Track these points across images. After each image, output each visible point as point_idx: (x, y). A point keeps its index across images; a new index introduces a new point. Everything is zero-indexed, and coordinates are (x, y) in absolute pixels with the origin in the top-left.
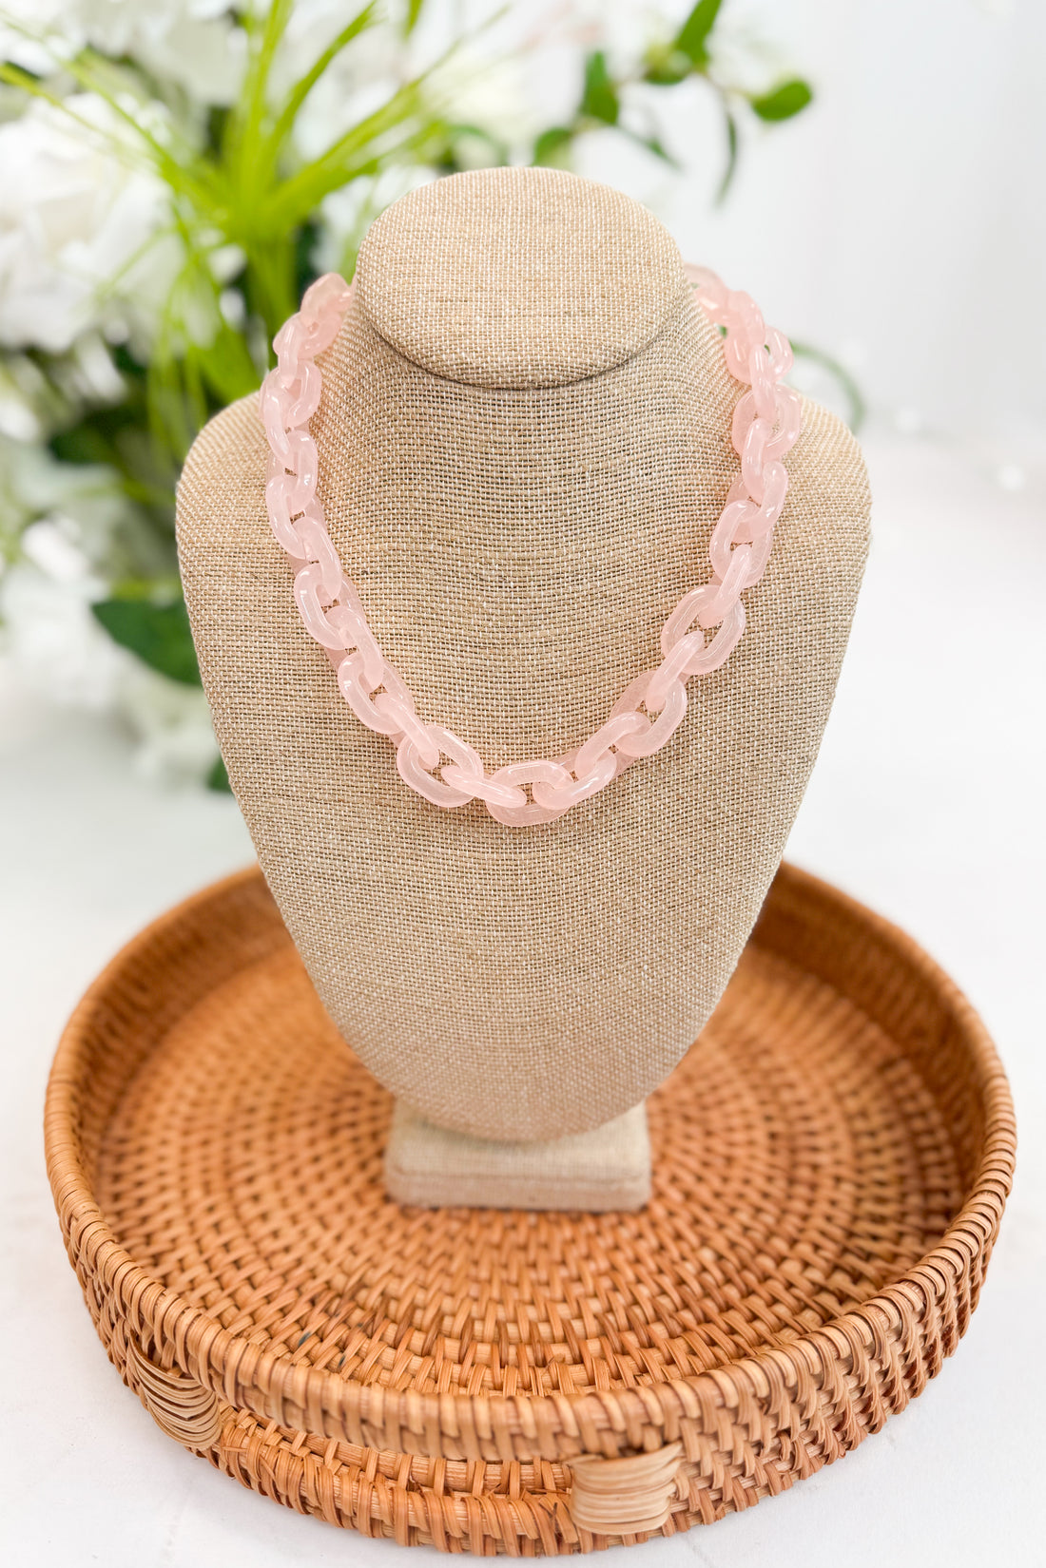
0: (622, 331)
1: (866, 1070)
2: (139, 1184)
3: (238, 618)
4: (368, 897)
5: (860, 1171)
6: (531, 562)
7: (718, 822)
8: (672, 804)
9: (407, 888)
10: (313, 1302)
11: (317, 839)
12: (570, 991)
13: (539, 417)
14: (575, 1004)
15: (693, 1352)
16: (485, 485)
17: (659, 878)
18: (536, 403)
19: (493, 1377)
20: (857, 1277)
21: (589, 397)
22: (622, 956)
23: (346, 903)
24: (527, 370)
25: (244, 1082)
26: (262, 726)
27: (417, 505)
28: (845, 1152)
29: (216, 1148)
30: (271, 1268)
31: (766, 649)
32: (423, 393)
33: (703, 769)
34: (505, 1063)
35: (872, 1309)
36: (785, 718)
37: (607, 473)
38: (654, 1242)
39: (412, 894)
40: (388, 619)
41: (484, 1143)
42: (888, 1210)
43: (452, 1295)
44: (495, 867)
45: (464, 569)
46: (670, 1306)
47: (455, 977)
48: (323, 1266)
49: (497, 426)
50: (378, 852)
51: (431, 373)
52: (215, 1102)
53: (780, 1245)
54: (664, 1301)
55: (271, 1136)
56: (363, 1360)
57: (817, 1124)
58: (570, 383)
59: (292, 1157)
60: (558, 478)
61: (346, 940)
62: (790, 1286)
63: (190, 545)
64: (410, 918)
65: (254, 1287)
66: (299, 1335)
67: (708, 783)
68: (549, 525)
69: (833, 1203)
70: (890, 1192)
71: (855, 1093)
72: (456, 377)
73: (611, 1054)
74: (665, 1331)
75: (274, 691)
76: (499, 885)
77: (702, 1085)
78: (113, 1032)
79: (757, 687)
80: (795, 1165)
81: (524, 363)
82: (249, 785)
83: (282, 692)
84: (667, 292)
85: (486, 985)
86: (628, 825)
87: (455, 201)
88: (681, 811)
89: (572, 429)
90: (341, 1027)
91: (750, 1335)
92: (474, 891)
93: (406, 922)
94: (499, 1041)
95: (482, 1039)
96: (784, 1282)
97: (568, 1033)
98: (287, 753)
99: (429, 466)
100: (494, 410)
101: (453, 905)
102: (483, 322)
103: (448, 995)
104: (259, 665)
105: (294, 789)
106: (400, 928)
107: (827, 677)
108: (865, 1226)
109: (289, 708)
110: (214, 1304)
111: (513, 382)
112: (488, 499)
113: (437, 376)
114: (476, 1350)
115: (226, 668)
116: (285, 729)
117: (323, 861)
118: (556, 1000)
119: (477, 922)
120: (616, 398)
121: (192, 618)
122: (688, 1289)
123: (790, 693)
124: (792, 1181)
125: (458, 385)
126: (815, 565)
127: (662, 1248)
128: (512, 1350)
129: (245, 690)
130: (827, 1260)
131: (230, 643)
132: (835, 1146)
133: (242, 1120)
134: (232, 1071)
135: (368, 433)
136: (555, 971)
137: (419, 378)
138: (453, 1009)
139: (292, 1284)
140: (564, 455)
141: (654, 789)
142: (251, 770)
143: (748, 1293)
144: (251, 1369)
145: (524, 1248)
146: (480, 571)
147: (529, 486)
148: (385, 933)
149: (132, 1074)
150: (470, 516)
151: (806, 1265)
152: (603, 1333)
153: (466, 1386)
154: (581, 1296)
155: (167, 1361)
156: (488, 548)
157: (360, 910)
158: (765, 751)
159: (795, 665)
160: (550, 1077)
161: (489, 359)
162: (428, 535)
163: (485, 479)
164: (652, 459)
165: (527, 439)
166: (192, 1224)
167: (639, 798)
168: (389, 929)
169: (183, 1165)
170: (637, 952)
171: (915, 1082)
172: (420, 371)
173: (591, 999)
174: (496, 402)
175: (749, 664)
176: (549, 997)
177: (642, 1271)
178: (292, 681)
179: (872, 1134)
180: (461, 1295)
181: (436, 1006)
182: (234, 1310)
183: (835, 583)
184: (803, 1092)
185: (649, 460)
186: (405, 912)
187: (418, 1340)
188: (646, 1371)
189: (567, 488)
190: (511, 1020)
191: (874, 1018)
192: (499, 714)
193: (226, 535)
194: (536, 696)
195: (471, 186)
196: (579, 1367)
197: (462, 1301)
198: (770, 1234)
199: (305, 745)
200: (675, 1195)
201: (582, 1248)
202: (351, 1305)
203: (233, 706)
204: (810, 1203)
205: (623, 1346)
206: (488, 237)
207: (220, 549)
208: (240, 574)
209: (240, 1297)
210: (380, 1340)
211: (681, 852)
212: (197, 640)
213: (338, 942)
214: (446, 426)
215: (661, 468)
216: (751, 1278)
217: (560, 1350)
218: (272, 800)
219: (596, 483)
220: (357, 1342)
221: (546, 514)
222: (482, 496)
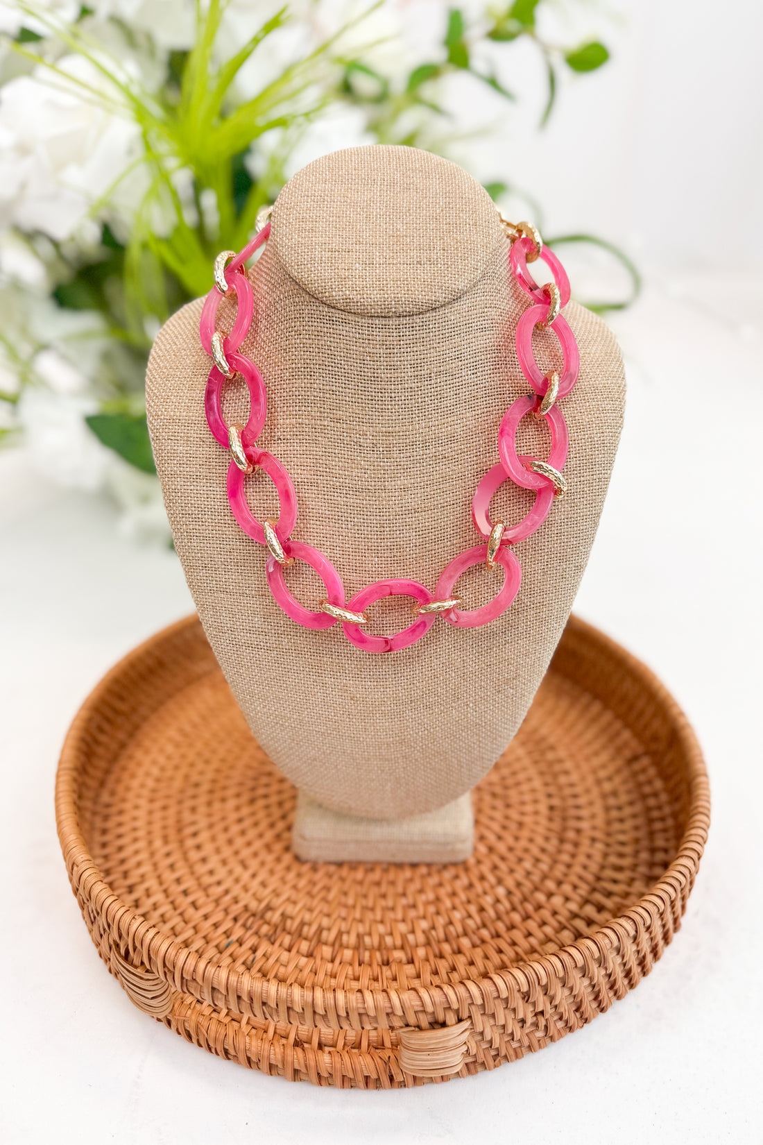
0: (457, 276)
2: (119, 836)
3: (191, 470)
6: (394, 434)
7: (520, 609)
9: (309, 654)
10: (235, 920)
11: (247, 621)
12: (419, 722)
13: (400, 336)
14: (423, 729)
16: (363, 381)
17: (480, 647)
18: (397, 327)
21: (434, 322)
22: (455, 698)
23: (267, 664)
24: (391, 304)
25: (192, 765)
26: (208, 545)
27: (316, 394)
29: (172, 812)
30: (208, 896)
32: (319, 317)
34: (376, 768)
36: (566, 540)
37: (446, 373)
39: (312, 657)
40: (295, 471)
41: (360, 820)
45: (348, 439)
47: (342, 712)
48: (242, 894)
49: (371, 342)
50: (289, 630)
51: (325, 304)
52: (171, 779)
55: (209, 804)
56: (268, 960)
58: (421, 313)
59: (223, 819)
60: (413, 378)
61: (267, 688)
63: (156, 418)
65: (196, 908)
66: (225, 942)
72: (342, 308)
73: (448, 762)
75: (217, 521)
78: (101, 730)
81: (389, 299)
82: (199, 583)
83: (222, 521)
84: (488, 245)
85: (363, 717)
89: (423, 344)
90: (264, 745)
97: (418, 748)
98: (226, 563)
99: (324, 367)
100: (369, 331)
101: (341, 665)
102: (361, 268)
103: (335, 724)
105: (231, 587)
107: (594, 512)
111: (381, 312)
112: (365, 391)
113: (329, 306)
114: (343, 953)
116: (225, 546)
119: (357, 676)
120: (452, 322)
123: (569, 523)
125: (343, 313)
129: (197, 519)
131: (186, 487)
133: (190, 792)
134: (183, 756)
135: (281, 342)
137: (316, 306)
138: (340, 733)
139: (221, 907)
140: (417, 362)
141: (477, 587)
142: (201, 574)
144: (192, 968)
146: (358, 439)
147: (393, 383)
149: (115, 758)
155: (137, 962)
156: (364, 424)
157: (277, 668)
158: (552, 562)
160: (407, 777)
161: (365, 296)
162: (323, 415)
163: (363, 378)
164: (477, 363)
165: (392, 351)
166: (155, 865)
167: (467, 593)
168: (296, 681)
169: (150, 823)
170: (465, 694)
172: (318, 302)
174: (370, 325)
176: (405, 725)
181: (329, 731)
183: (600, 449)
185: (475, 364)
186: (307, 669)
187: (305, 946)
189: (419, 384)
192: (372, 537)
193: (182, 411)
194: (398, 524)
197: (353, 923)
199: (239, 557)
207: (177, 421)
208: (192, 439)
209: (187, 915)
210: (279, 946)
213: (261, 690)
214: (336, 340)
215: (483, 369)
219: (438, 381)
220: (264, 947)
222: (360, 388)
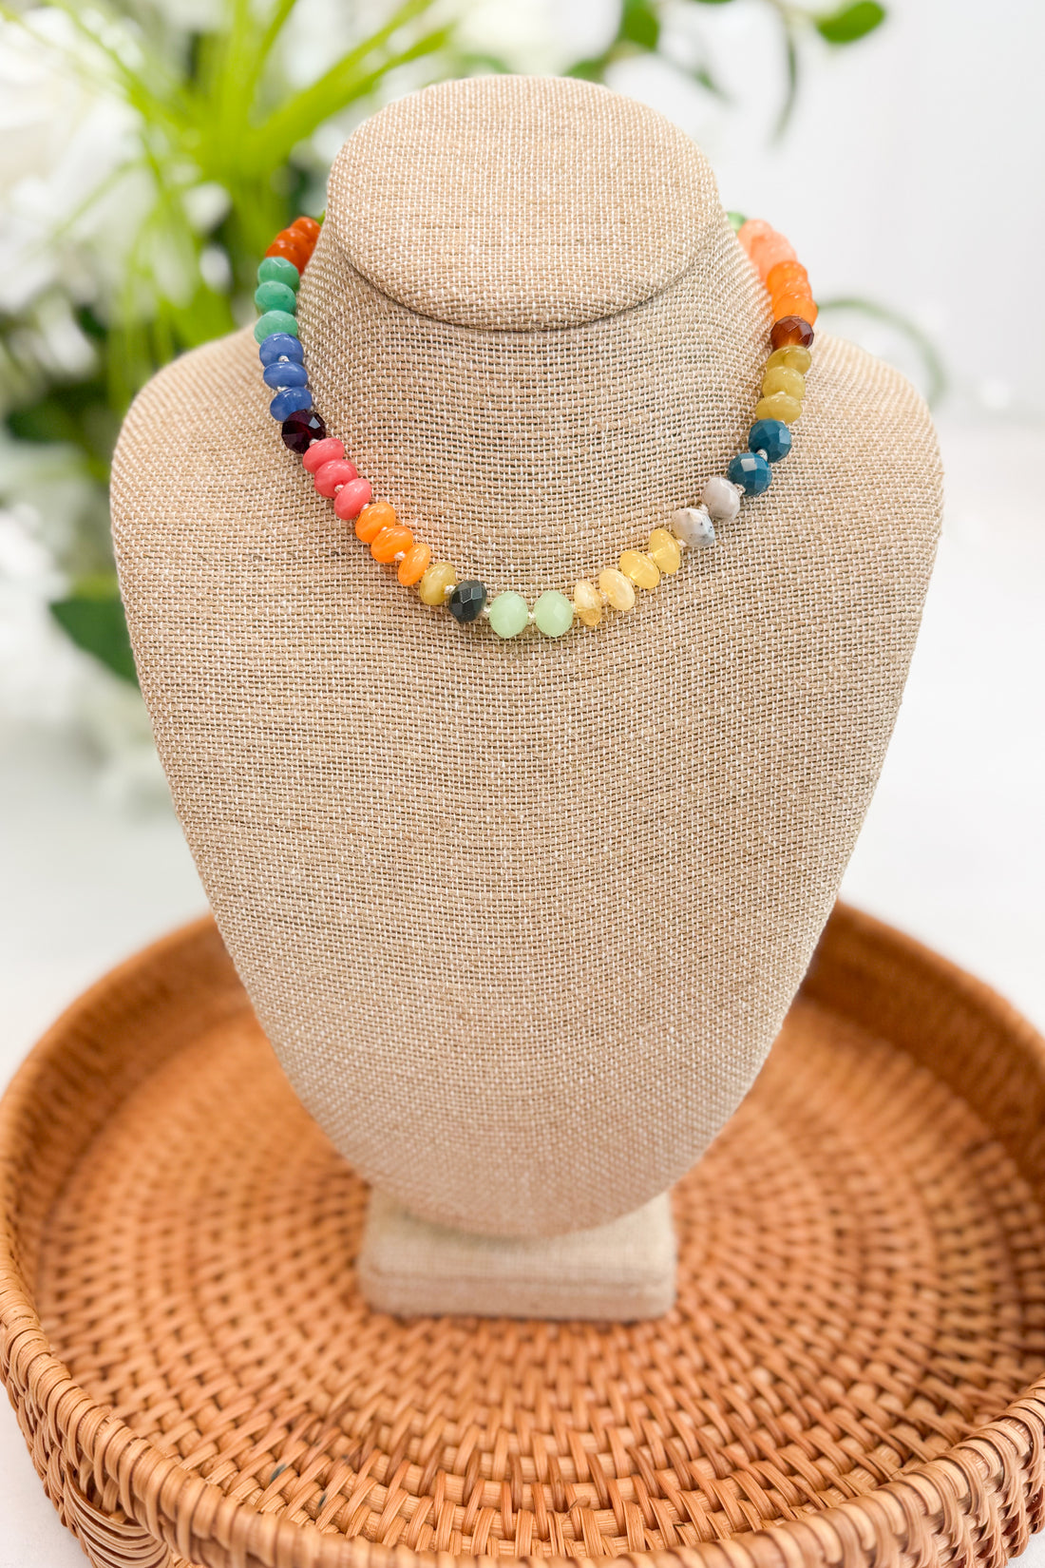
0: (645, 262)
1: (949, 1155)
2: (88, 1281)
3: (183, 608)
4: (338, 944)
5: (944, 1276)
6: (535, 540)
7: (759, 855)
8: (704, 833)
9: (385, 933)
10: (290, 1427)
11: (277, 874)
12: (580, 1059)
13: (545, 365)
14: (586, 1074)
15: (744, 1496)
16: (480, 447)
17: (688, 923)
18: (541, 348)
19: (504, 1525)
20: (942, 1407)
21: (605, 341)
22: (644, 1017)
23: (312, 952)
24: (531, 308)
25: (214, 1161)
26: (211, 739)
27: (398, 471)
28: (926, 1253)
29: (179, 1239)
30: (240, 1385)
31: (818, 646)
32: (405, 337)
33: (743, 791)
34: (503, 1145)
35: (967, 1454)
36: (842, 730)
37: (627, 433)
38: (696, 1359)
39: (391, 940)
40: (364, 609)
41: (476, 1239)
42: (979, 1324)
43: (455, 1421)
44: (492, 909)
45: (455, 549)
46: (717, 1440)
47: (442, 1041)
48: (302, 1383)
49: (495, 376)
50: (350, 890)
51: (416, 313)
52: (178, 1184)
53: (849, 1365)
54: (709, 1432)
55: (243, 1226)
56: (348, 1500)
57: (892, 1219)
58: (583, 324)
59: (268, 1251)
60: (568, 439)
61: (312, 995)
62: (861, 1416)
63: (126, 522)
64: (389, 970)
65: (220, 1408)
66: (271, 1468)
67: (748, 808)
68: (557, 496)
69: (912, 1315)
70: (980, 1302)
71: (936, 1182)
72: (445, 317)
73: (630, 1134)
74: (711, 1470)
75: (225, 696)
76: (496, 930)
77: (754, 1171)
78: (60, 1099)
79: (808, 692)
80: (866, 1268)
81: (528, 299)
82: (195, 809)
83: (236, 697)
84: (700, 217)
85: (480, 1051)
86: (651, 858)
87: (445, 112)
88: (715, 841)
89: (586, 379)
90: (306, 1100)
91: (814, 1477)
92: (466, 938)
93: (384, 975)
94: (495, 1118)
95: (475, 1116)
96: (854, 1410)
97: (578, 1108)
98: (241, 771)
99: (413, 424)
100: (491, 357)
101: (441, 954)
102: (478, 252)
103: (434, 1062)
104: (207, 665)
105: (250, 814)
106: (377, 982)
107: (892, 680)
108: (950, 1344)
109: (243, 716)
110: (172, 1427)
111: (514, 322)
112: (483, 464)
113: (423, 316)
114: (483, 1489)
115: (168, 669)
116: (239, 741)
117: (284, 900)
118: (565, 1068)
119: (469, 975)
120: (638, 342)
121: (127, 609)
122: (738, 1418)
123: (848, 699)
124: (862, 1288)
125: (448, 327)
126: (877, 545)
127: (707, 1367)
128: (527, 1491)
129: (191, 694)
130: (906, 1385)
131: (173, 638)
132: (913, 1246)
133: (211, 1205)
134: (199, 1146)
135: (340, 385)
136: (563, 1034)
137: (401, 318)
138: (440, 1080)
139: (265, 1405)
140: (575, 410)
141: (682, 814)
143: (812, 1423)
144: (209, 1516)
145: (541, 1365)
146: (474, 551)
147: (533, 448)
148: (358, 988)
149: (83, 1149)
150: (461, 484)
151: (881, 1390)
152: (636, 1471)
153: (471, 1535)
154: (608, 1424)
155: (109, 1503)
156: (483, 523)
157: (329, 960)
158: (817, 769)
159: (854, 666)
160: (557, 1161)
161: (485, 295)
162: (412, 508)
163: (480, 440)
164: (681, 417)
165: (531, 391)
166: (148, 1331)
167: (665, 825)
168: (363, 983)
169: (140, 1258)
170: (661, 1011)
171: (1008, 1169)
172: (402, 310)
173: (607, 1068)
174: (494, 347)
175: (798, 664)
176: (555, 1065)
177: (684, 1395)
178: (247, 684)
179: (958, 1231)
180: (466, 1422)
181: (420, 1076)
182: (195, 1435)
183: (901, 567)
184: (875, 1180)
185: (677, 417)
186: (382, 962)
187: (414, 1476)
188: (689, 1520)
189: (579, 451)
190: (509, 1093)
191: (958, 1092)
192: (497, 724)
193: (170, 509)
194: (541, 702)
195: (465, 95)
196: (607, 1513)
197: (468, 1429)
198: (837, 1352)
199: (263, 761)
200: (723, 1304)
201: (612, 1365)
202: (335, 1432)
203: (176, 713)
204: (885, 1314)
205: (660, 1488)
206: (485, 153)
207: (161, 526)
208: (185, 555)
209: (203, 1420)
210: (369, 1475)
211: (714, 891)
212: (134, 634)
213: (302, 999)
214: (433, 375)
215: (692, 427)
216: (815, 1406)
217: (583, 1492)
218: (223, 827)
219: (613, 445)
220: (342, 1477)
221: (553, 482)
222: (476, 459)
